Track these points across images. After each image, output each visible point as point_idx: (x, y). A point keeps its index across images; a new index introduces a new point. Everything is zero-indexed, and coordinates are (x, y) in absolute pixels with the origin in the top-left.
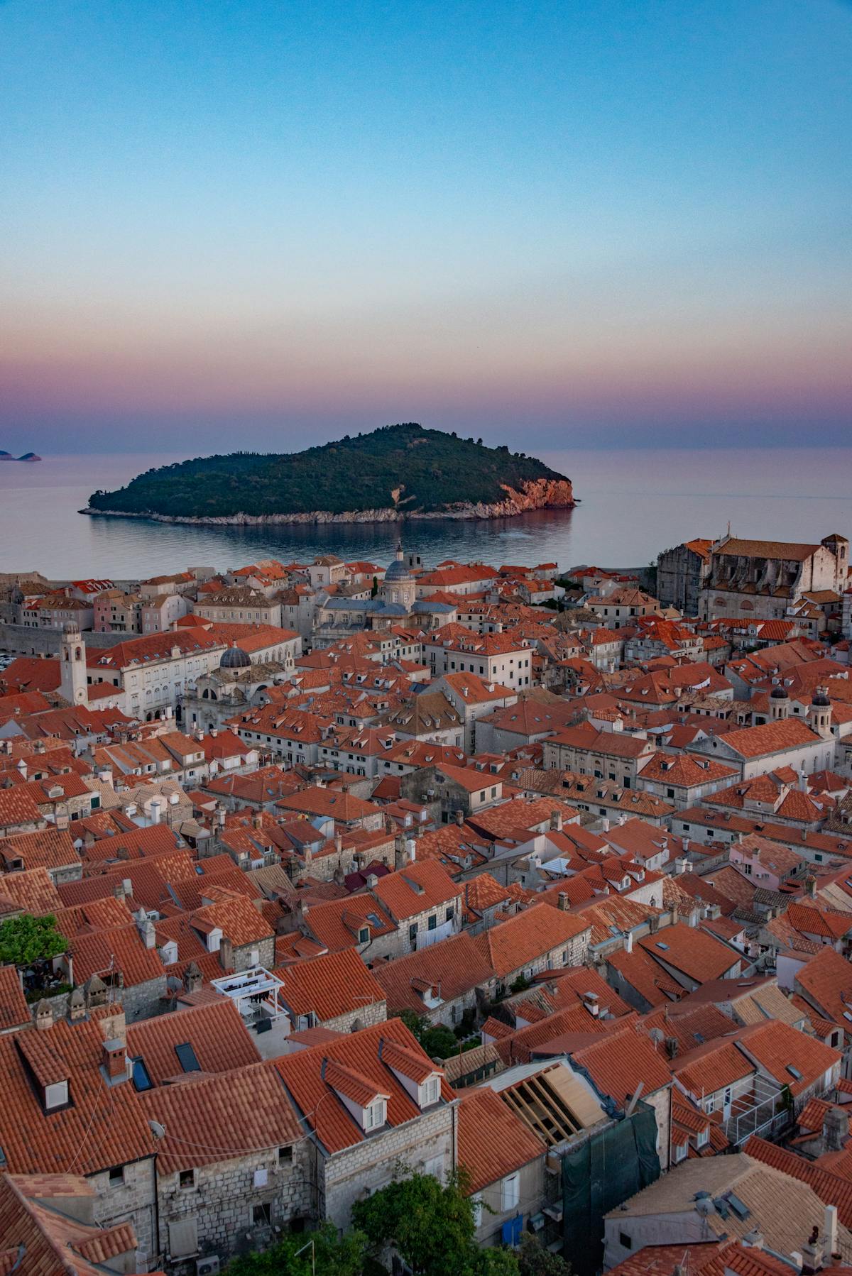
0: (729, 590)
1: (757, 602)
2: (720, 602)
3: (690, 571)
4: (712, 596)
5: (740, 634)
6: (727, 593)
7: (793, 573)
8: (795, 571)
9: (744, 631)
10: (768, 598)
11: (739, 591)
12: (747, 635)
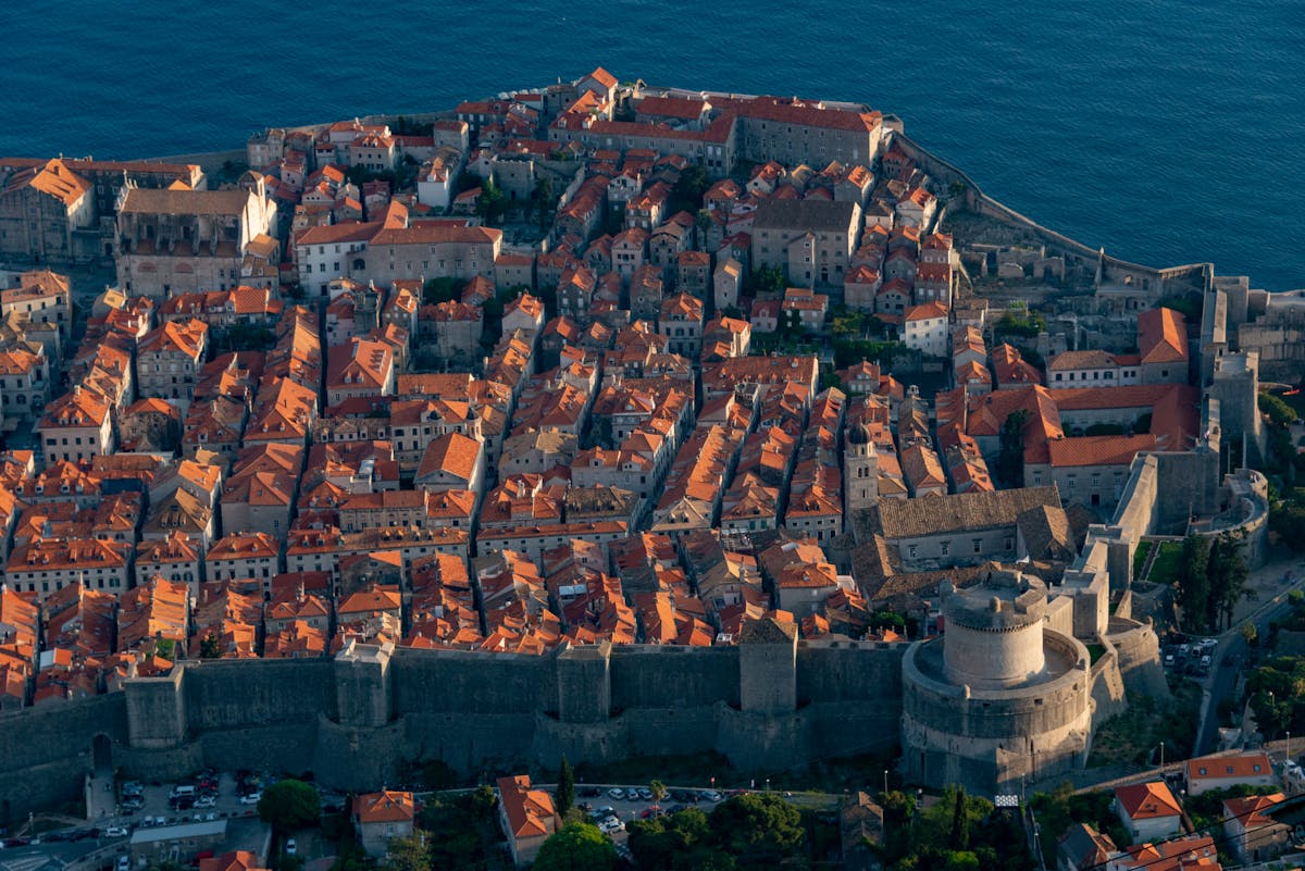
0: (155, 253)
1: (196, 264)
2: (147, 268)
3: (46, 216)
4: (134, 262)
5: (217, 313)
6: (156, 258)
7: (231, 229)
8: (233, 226)
9: (220, 309)
10: (210, 259)
11: (171, 254)
12: (224, 312)
